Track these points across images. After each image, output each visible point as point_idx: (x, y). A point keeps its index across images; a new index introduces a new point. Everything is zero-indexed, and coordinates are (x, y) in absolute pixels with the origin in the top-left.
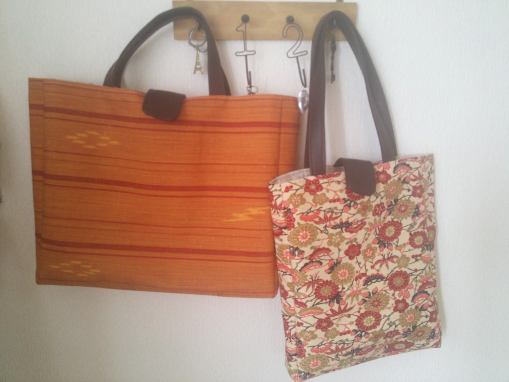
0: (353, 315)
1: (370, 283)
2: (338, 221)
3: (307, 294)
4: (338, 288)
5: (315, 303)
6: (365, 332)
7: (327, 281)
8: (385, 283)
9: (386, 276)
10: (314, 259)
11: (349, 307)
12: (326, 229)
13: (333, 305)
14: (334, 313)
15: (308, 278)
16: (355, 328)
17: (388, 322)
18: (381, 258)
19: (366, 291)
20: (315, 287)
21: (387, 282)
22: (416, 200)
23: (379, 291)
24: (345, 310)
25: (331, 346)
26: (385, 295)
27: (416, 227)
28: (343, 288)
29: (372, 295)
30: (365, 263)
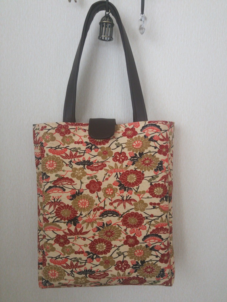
0: (88, 239)
1: (106, 216)
2: (81, 159)
3: (50, 211)
4: (77, 214)
5: (55, 221)
6: (97, 256)
7: (68, 205)
8: (119, 219)
9: (122, 214)
10: (58, 184)
11: (84, 230)
12: (71, 163)
13: (71, 226)
14: (71, 233)
15: (51, 198)
16: (89, 250)
17: (117, 251)
18: (120, 198)
19: (100, 221)
20: (57, 208)
21: (122, 218)
22: (161, 157)
23: (112, 224)
24: (81, 233)
25: (67, 261)
26: (118, 228)
27: (158, 179)
28: (81, 214)
29: (105, 226)
30: (105, 199)
